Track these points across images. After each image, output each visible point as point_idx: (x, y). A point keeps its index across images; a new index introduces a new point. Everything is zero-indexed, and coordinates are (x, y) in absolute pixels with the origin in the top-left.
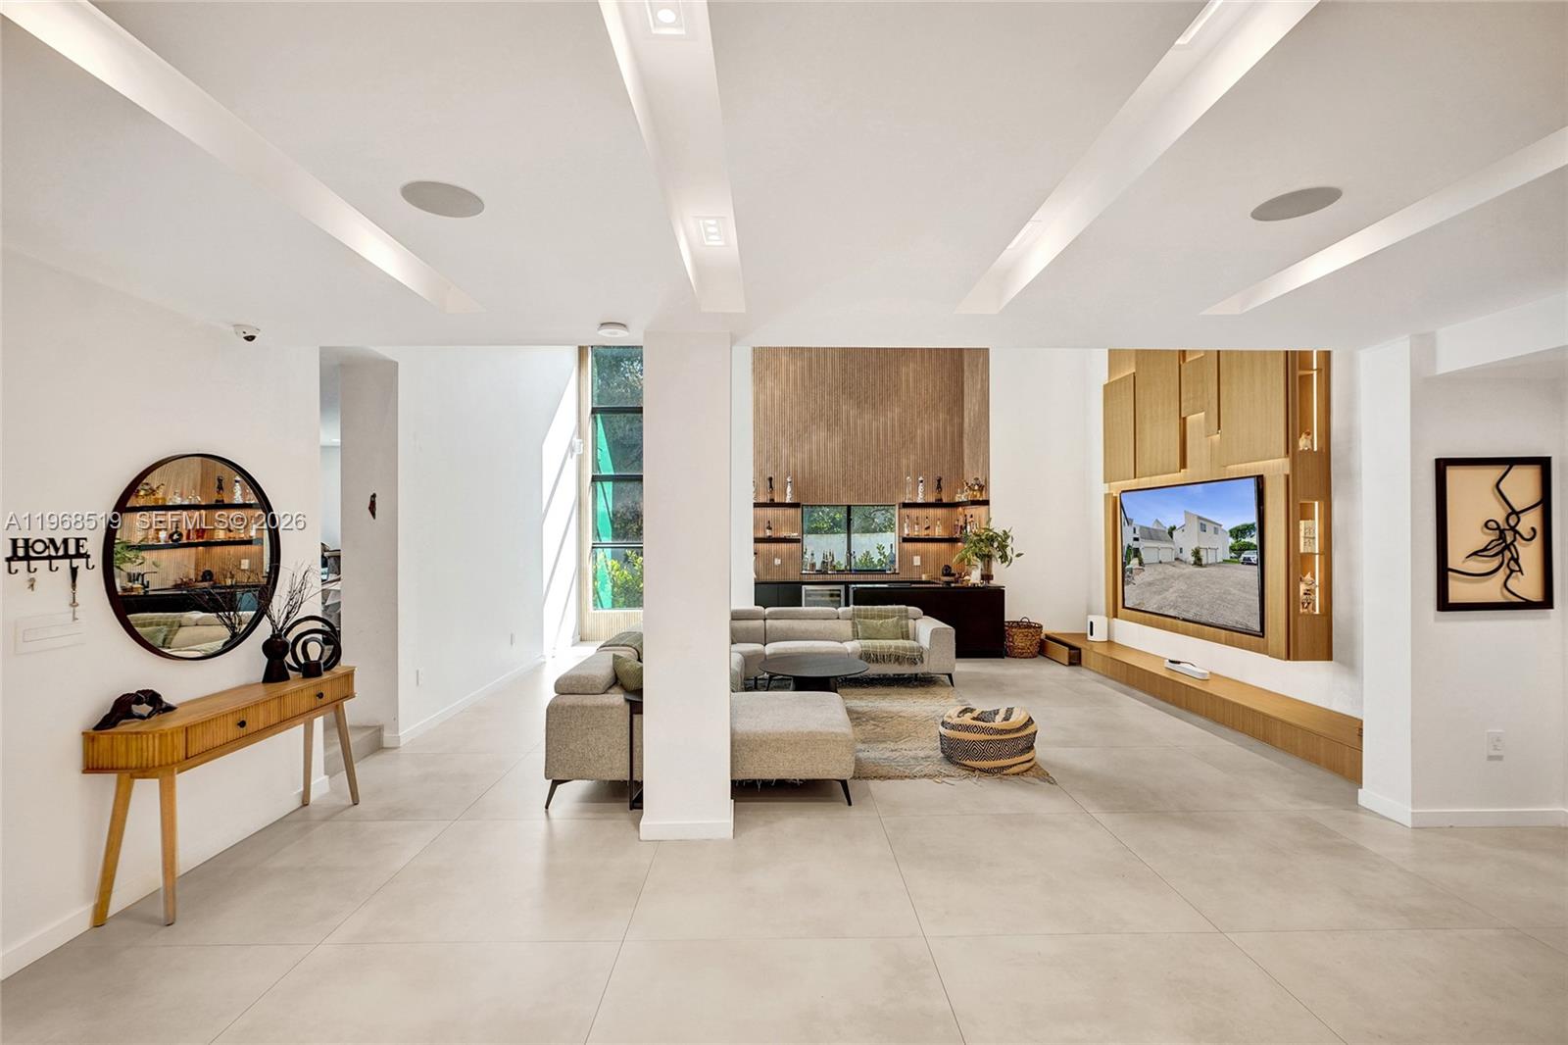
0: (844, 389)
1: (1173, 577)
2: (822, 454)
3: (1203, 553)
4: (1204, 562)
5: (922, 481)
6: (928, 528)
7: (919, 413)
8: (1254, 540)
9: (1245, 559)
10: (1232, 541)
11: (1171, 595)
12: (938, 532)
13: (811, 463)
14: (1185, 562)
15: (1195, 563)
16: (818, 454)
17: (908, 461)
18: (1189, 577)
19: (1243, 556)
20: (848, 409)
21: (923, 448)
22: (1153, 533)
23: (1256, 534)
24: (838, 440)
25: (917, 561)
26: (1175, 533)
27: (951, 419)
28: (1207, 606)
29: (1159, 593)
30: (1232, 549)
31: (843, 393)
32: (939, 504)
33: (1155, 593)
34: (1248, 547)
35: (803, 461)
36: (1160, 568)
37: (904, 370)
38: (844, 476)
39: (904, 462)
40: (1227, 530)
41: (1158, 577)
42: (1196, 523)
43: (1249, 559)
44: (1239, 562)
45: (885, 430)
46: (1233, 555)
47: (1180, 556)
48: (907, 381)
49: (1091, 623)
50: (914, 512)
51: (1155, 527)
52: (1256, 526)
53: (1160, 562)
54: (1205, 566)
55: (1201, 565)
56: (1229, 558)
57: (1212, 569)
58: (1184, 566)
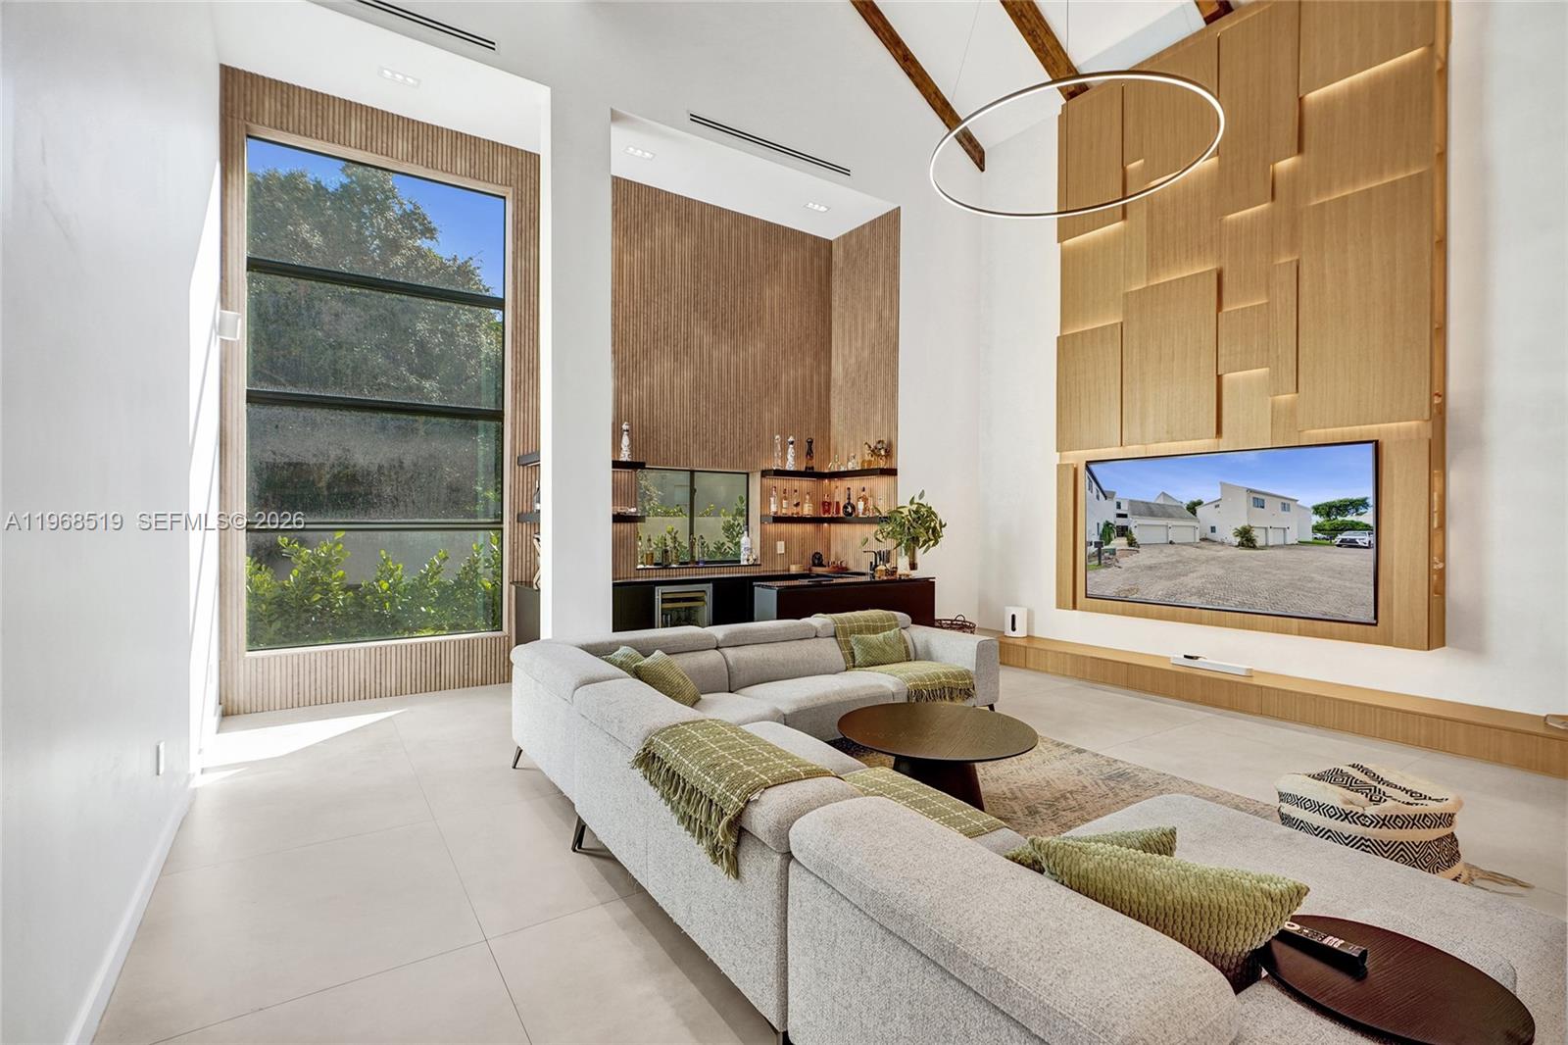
0: (697, 303)
1: (1196, 560)
2: (667, 394)
3: (1255, 533)
4: (1260, 542)
5: (792, 443)
6: (797, 505)
7: (784, 352)
8: (1368, 518)
9: (1343, 541)
10: (1317, 519)
11: (1193, 581)
12: (807, 510)
13: (651, 405)
14: (1222, 543)
15: (1241, 545)
16: (662, 392)
17: (773, 414)
18: (1231, 561)
19: (1340, 537)
20: (701, 333)
21: (788, 399)
22: (1154, 509)
23: (1371, 511)
24: (688, 374)
25: (781, 547)
26: (1199, 510)
27: (819, 366)
28: (1266, 594)
29: (1170, 578)
30: (1317, 529)
31: (696, 310)
32: (809, 473)
33: (1161, 578)
34: (1354, 527)
35: (641, 401)
36: (1171, 550)
37: (767, 292)
38: (695, 427)
39: (767, 416)
40: (1310, 506)
41: (1166, 560)
42: (1245, 499)
43: (1354, 541)
44: (1331, 544)
45: (746, 369)
46: (1319, 535)
47: (1210, 535)
48: (772, 308)
49: (1013, 616)
50: (780, 483)
51: (1161, 501)
52: (1371, 501)
53: (1171, 543)
54: (1262, 548)
55: (1254, 547)
56: (1311, 540)
57: (1279, 553)
58: (1219, 547)
